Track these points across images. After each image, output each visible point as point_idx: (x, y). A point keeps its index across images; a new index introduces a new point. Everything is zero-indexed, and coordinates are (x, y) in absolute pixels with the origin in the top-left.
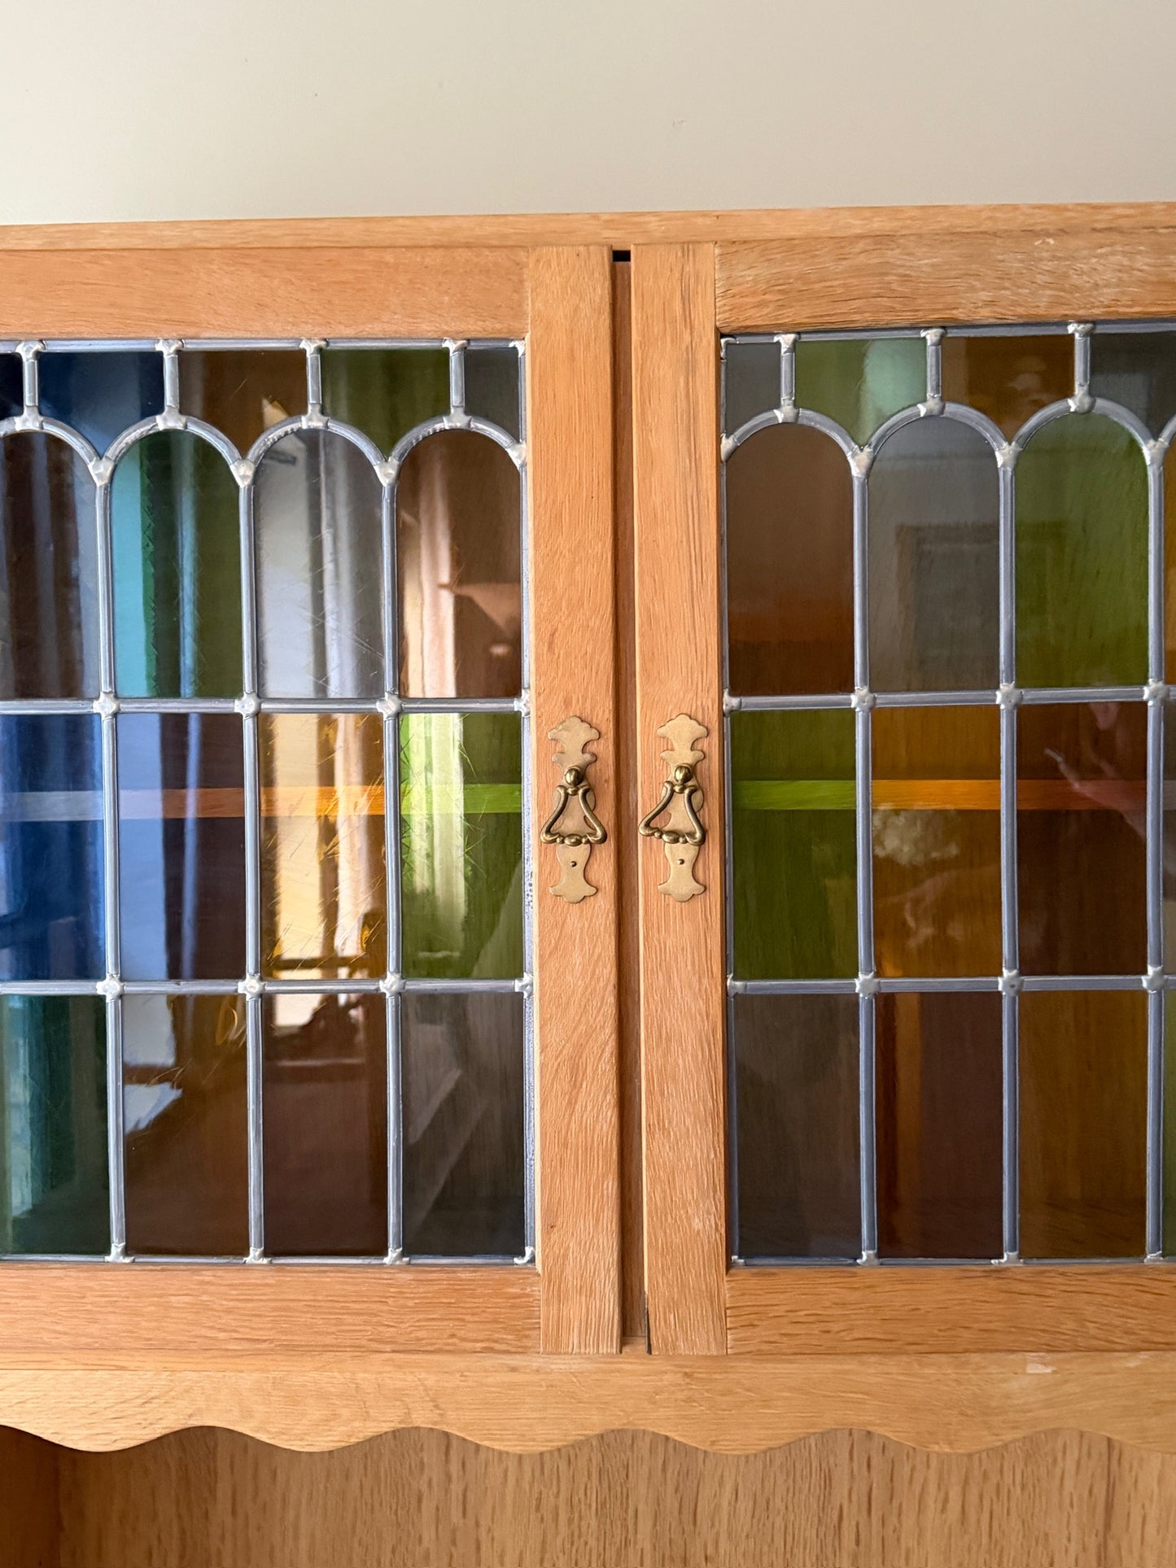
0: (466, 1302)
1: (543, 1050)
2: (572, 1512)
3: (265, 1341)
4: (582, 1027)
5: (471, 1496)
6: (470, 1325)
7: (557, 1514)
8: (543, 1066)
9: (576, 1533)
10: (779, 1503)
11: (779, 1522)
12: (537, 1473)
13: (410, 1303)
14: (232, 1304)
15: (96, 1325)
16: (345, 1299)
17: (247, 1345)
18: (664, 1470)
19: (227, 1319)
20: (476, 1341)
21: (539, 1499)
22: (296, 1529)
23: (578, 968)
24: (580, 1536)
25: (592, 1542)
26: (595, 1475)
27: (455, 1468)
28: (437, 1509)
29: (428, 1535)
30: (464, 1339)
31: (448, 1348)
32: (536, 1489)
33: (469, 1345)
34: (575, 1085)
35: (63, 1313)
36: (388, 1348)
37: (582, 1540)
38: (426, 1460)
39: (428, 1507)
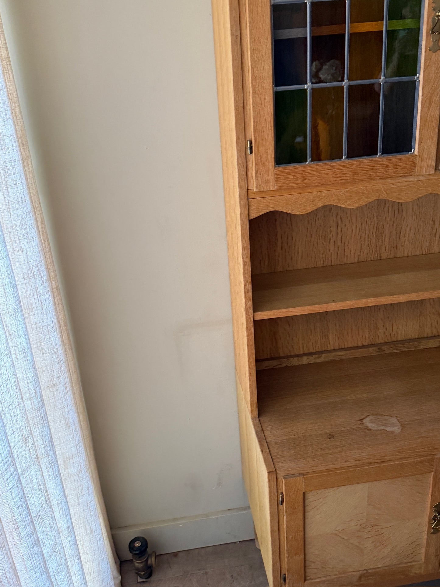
0: (398, 164)
1: (423, 95)
2: (369, 238)
3: (348, 179)
4: (433, 88)
5: (343, 238)
6: (399, 170)
7: (365, 240)
8: (422, 100)
9: (369, 244)
10: (421, 230)
11: (421, 235)
12: (361, 230)
13: (385, 166)
14: (341, 171)
15: (306, 180)
16: (369, 166)
17: (344, 181)
18: (393, 225)
19: (339, 175)
20: (401, 174)
21: (361, 236)
22: (298, 250)
23: (433, 71)
24: (370, 245)
25: (373, 245)
26: (375, 228)
27: (339, 231)
28: (334, 242)
29: (332, 249)
30: (397, 174)
31: (393, 176)
32: (360, 233)
33: (398, 175)
34: (430, 104)
35: (298, 178)
36: (379, 178)
37: (371, 245)
38: (332, 230)
39: (332, 241)
